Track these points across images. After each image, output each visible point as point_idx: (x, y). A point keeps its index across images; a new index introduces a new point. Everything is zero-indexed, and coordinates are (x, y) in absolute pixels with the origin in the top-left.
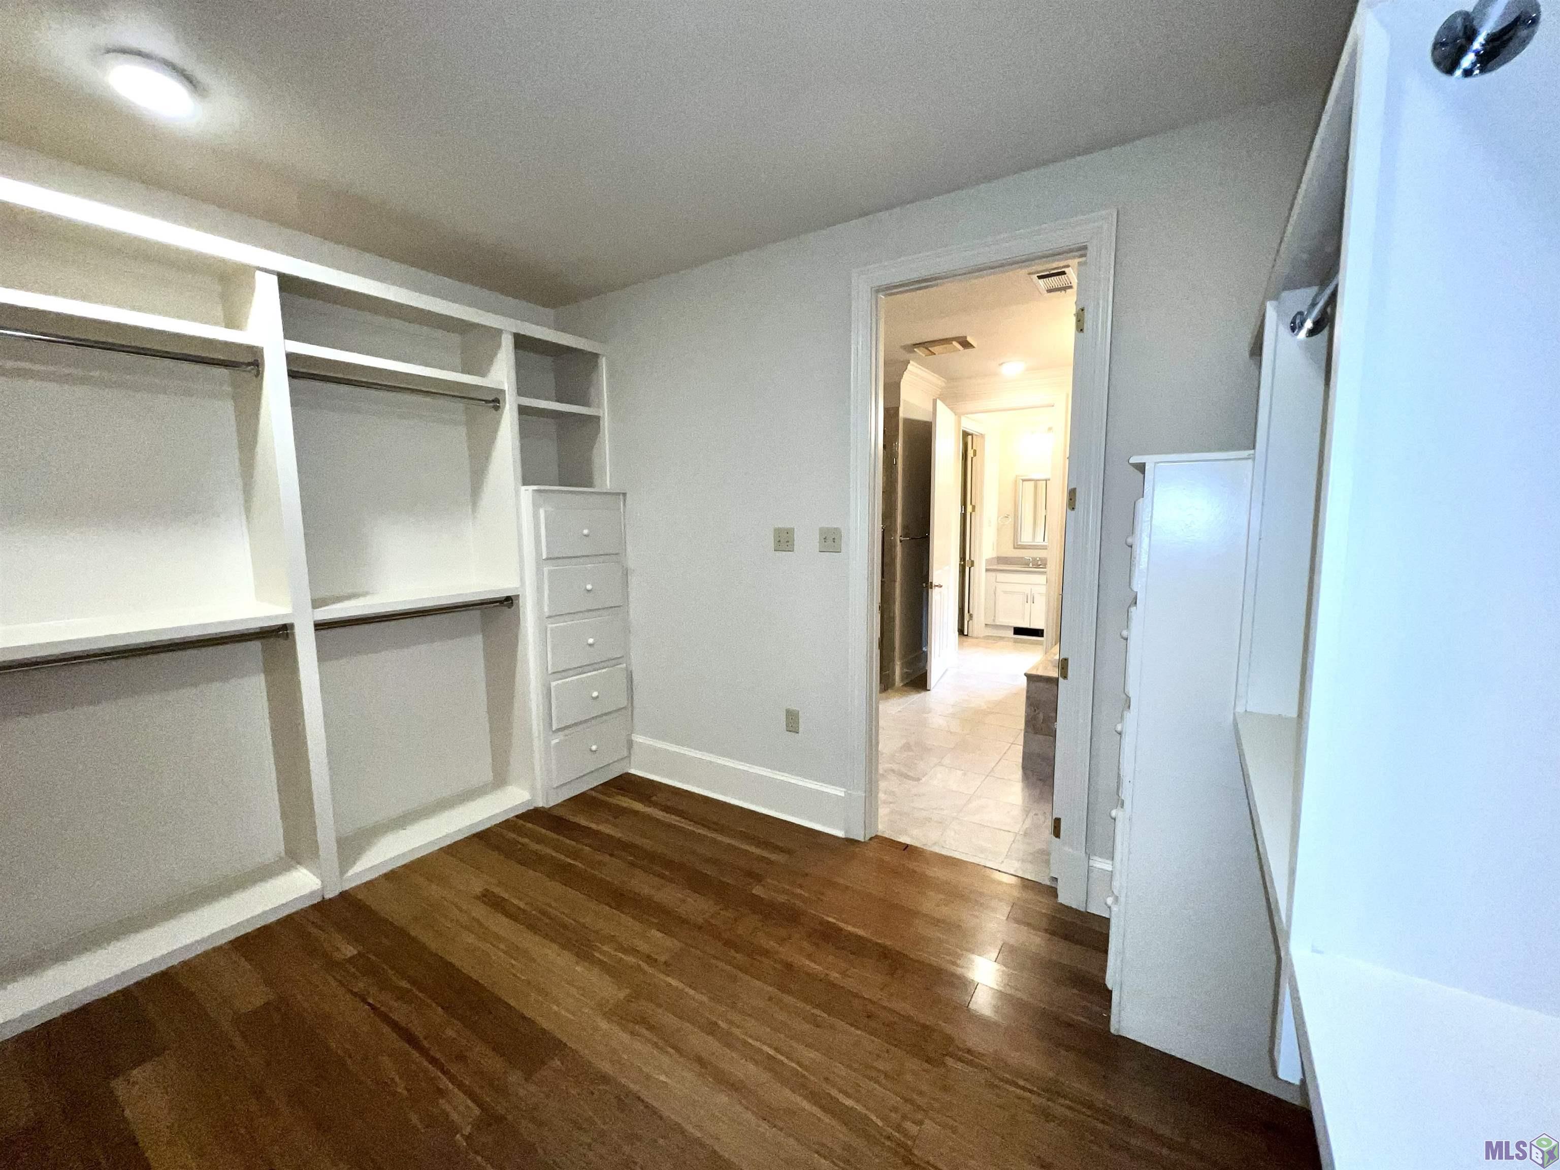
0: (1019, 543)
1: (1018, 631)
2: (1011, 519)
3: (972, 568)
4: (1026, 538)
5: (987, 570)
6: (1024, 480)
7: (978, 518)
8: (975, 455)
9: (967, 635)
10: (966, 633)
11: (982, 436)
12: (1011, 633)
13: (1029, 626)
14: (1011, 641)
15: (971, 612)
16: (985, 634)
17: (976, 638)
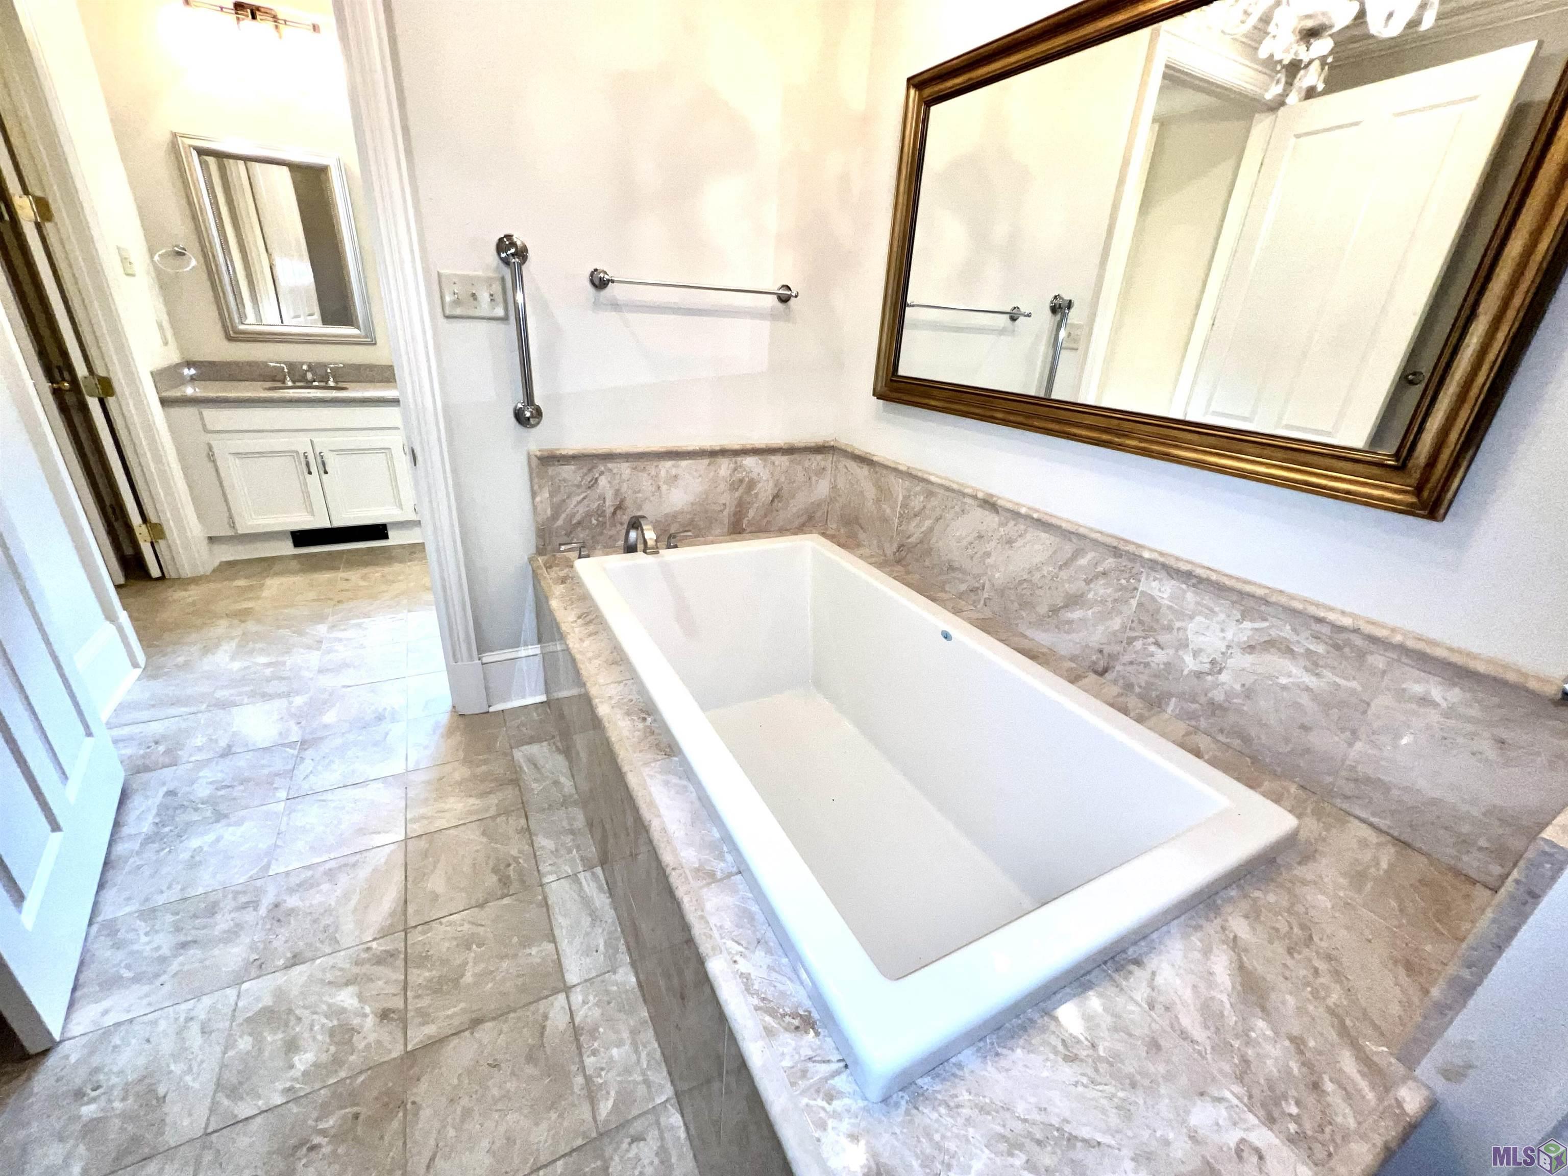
0: (243, 329)
1: (302, 538)
2: (193, 259)
9: (163, 578)
10: (155, 572)
12: (287, 548)
13: (324, 524)
14: (294, 564)
15: (153, 519)
16: (216, 563)
17: (195, 580)
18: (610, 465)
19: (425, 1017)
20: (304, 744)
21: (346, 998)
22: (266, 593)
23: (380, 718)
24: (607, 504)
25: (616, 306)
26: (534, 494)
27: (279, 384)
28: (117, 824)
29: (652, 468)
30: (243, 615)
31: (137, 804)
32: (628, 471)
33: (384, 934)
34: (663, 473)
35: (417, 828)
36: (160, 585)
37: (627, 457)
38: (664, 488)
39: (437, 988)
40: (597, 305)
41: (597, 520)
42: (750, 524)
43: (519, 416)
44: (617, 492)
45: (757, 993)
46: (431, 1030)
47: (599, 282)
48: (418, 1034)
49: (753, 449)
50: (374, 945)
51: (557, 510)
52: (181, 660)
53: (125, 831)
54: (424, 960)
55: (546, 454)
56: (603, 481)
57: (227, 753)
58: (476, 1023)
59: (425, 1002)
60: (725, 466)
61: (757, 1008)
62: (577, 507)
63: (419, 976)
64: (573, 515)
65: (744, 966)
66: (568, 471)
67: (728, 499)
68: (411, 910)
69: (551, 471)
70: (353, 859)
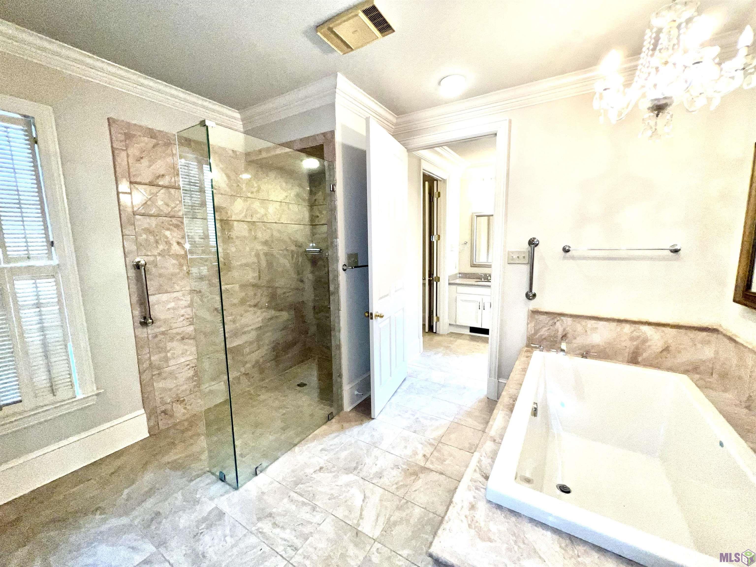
0: (475, 263)
1: (473, 330)
2: (469, 245)
3: (438, 283)
4: (481, 259)
5: (450, 284)
6: (478, 216)
7: (442, 243)
8: (439, 196)
9: (436, 333)
10: (434, 331)
11: (444, 181)
12: (467, 332)
13: (479, 326)
14: (468, 338)
15: (438, 316)
16: (449, 332)
17: (442, 335)
18: (562, 318)
19: (432, 463)
20: (443, 386)
21: (420, 446)
22: (456, 343)
23: (465, 388)
24: (559, 333)
25: (573, 258)
26: (528, 324)
27: (480, 280)
28: (401, 385)
29: (584, 322)
30: (447, 347)
31: (406, 383)
32: (571, 322)
33: (434, 439)
34: (589, 326)
35: (456, 420)
36: (434, 335)
37: (571, 316)
38: (589, 332)
39: (438, 459)
40: (564, 258)
41: (553, 339)
42: (644, 359)
43: (527, 296)
44: (564, 330)
45: (480, 464)
46: (431, 467)
47: (566, 250)
48: (428, 465)
49: (647, 322)
50: (431, 440)
51: (536, 332)
52: (429, 354)
53: (401, 387)
54: (439, 451)
55: (535, 310)
56: (558, 324)
57: (426, 380)
58: (441, 473)
59: (434, 460)
60: (627, 328)
61: (477, 466)
62: (544, 332)
63: (436, 454)
64: (542, 335)
65: (482, 458)
66: (542, 318)
67: (630, 345)
68: (443, 438)
69: (536, 317)
70: (438, 418)
